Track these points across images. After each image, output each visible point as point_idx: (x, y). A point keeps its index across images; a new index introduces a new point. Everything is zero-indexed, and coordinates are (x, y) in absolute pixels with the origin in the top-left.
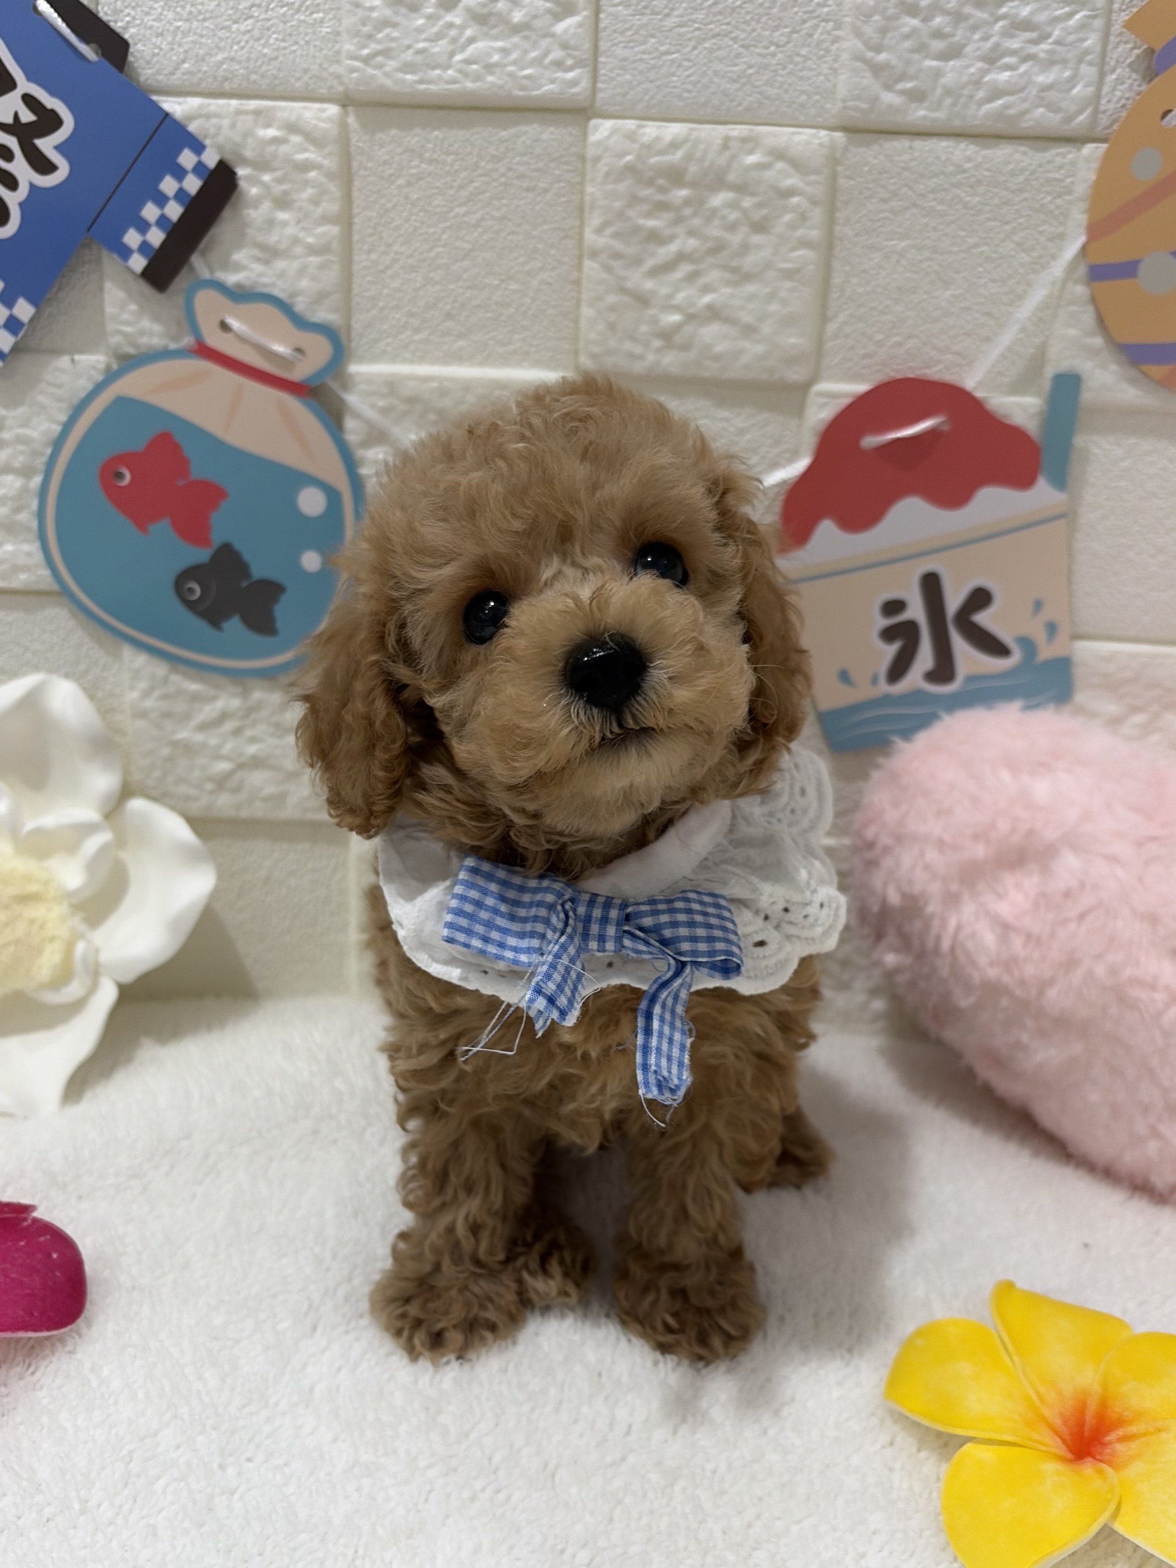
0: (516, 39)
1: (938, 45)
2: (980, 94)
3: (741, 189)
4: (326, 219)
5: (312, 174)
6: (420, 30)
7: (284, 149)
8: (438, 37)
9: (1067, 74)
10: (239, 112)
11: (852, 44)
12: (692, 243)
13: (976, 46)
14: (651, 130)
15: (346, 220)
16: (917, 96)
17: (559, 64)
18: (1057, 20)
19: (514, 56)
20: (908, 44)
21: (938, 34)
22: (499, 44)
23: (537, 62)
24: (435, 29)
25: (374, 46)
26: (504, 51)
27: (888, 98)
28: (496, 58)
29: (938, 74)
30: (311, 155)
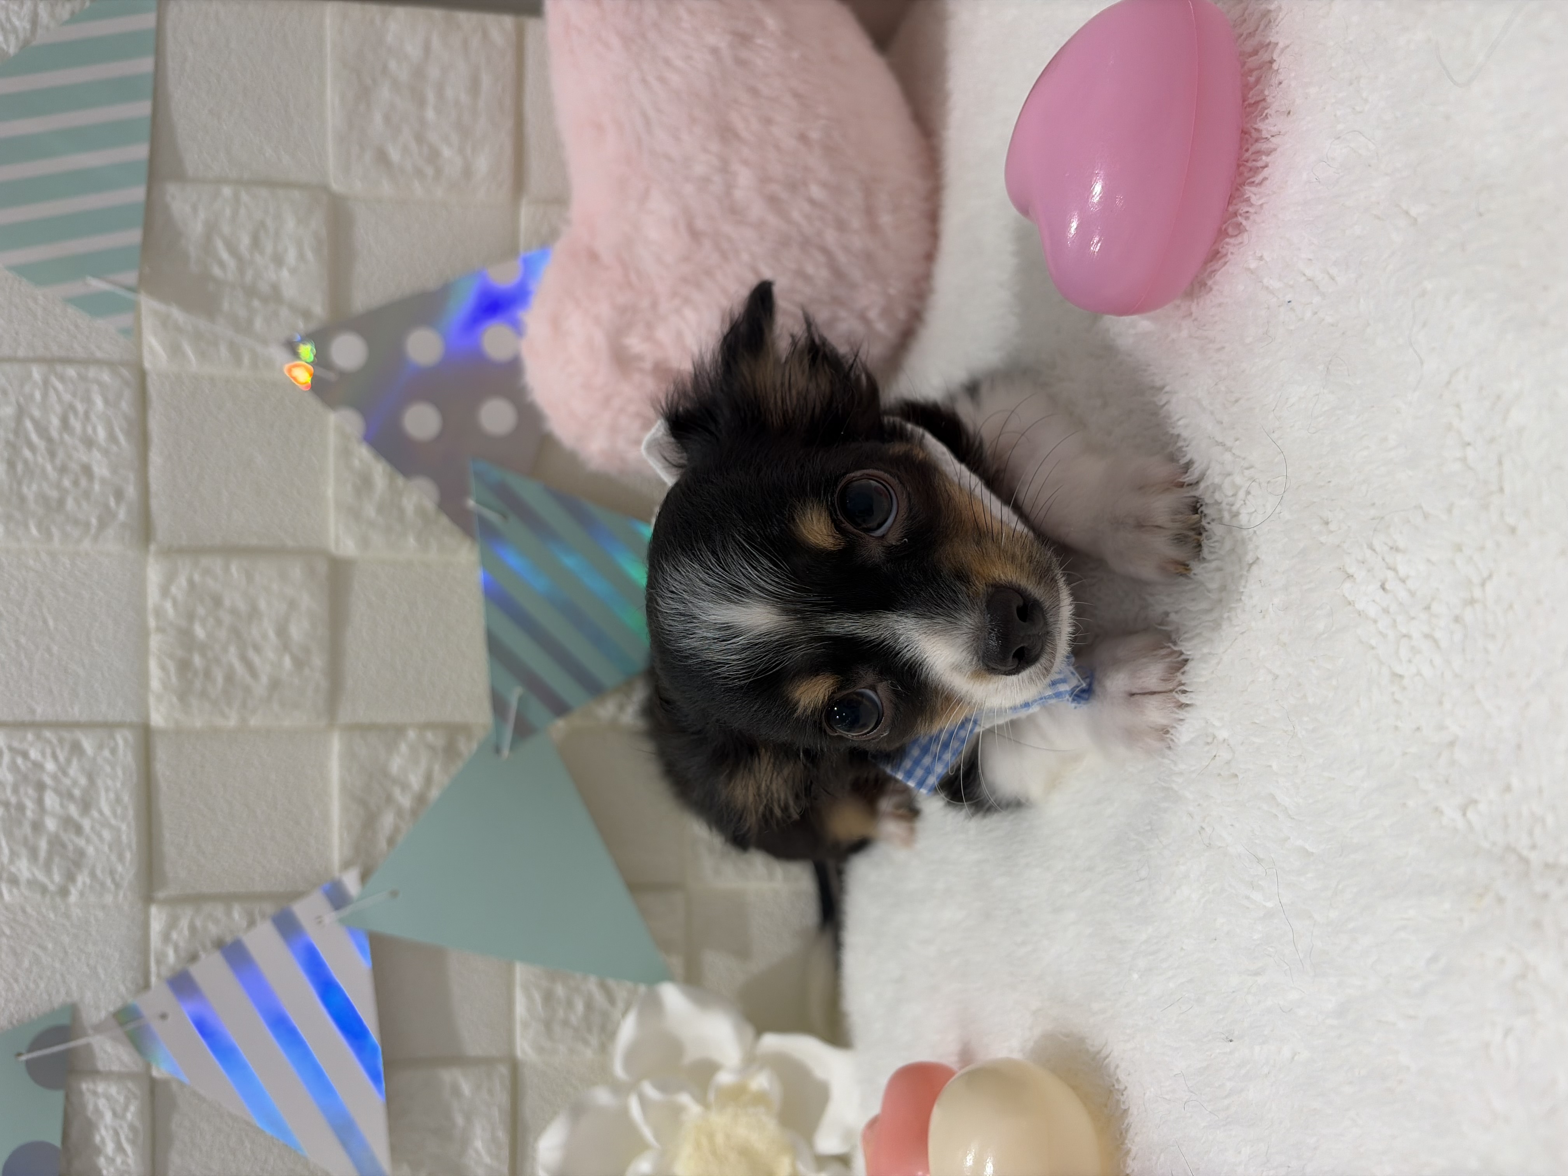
0: (100, 782)
1: (84, 482)
2: (114, 449)
3: (191, 617)
4: (229, 913)
5: (198, 923)
6: (97, 850)
7: (182, 944)
8: (100, 837)
9: (95, 388)
10: (159, 975)
11: (86, 544)
12: (232, 650)
13: (82, 455)
14: (155, 684)
15: (228, 899)
16: (119, 495)
17: (114, 751)
18: (60, 399)
19: (109, 782)
20: (85, 505)
21: (76, 483)
22: (103, 793)
23: (113, 768)
24: (94, 838)
25: (109, 882)
26: (107, 789)
27: (122, 515)
28: (112, 795)
29: (103, 481)
30: (184, 923)
